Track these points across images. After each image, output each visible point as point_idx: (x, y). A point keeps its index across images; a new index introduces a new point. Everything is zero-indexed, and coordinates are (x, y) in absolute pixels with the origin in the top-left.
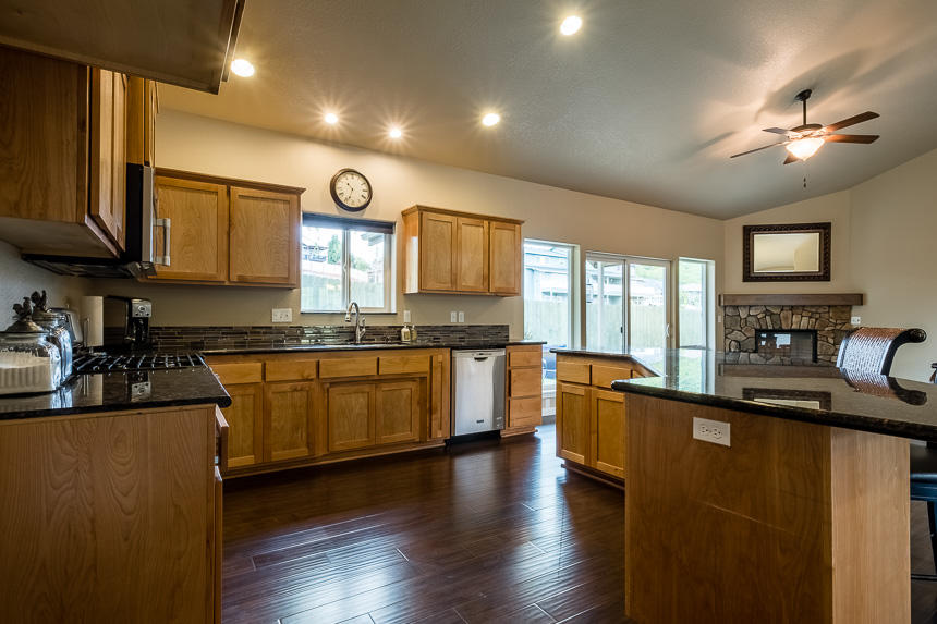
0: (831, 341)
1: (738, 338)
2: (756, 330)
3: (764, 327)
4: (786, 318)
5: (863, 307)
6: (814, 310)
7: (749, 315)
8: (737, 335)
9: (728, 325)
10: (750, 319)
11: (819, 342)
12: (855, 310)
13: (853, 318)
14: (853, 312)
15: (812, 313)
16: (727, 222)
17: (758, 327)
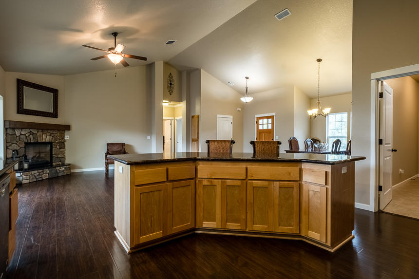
0: (58, 147)
1: (15, 148)
2: (25, 143)
3: (29, 141)
4: (40, 136)
5: (70, 131)
6: (52, 132)
7: (21, 134)
8: (15, 147)
9: (9, 140)
10: (22, 136)
11: (54, 149)
12: (66, 132)
13: (66, 136)
14: (65, 134)
15: (51, 133)
16: (8, 72)
17: (26, 141)
